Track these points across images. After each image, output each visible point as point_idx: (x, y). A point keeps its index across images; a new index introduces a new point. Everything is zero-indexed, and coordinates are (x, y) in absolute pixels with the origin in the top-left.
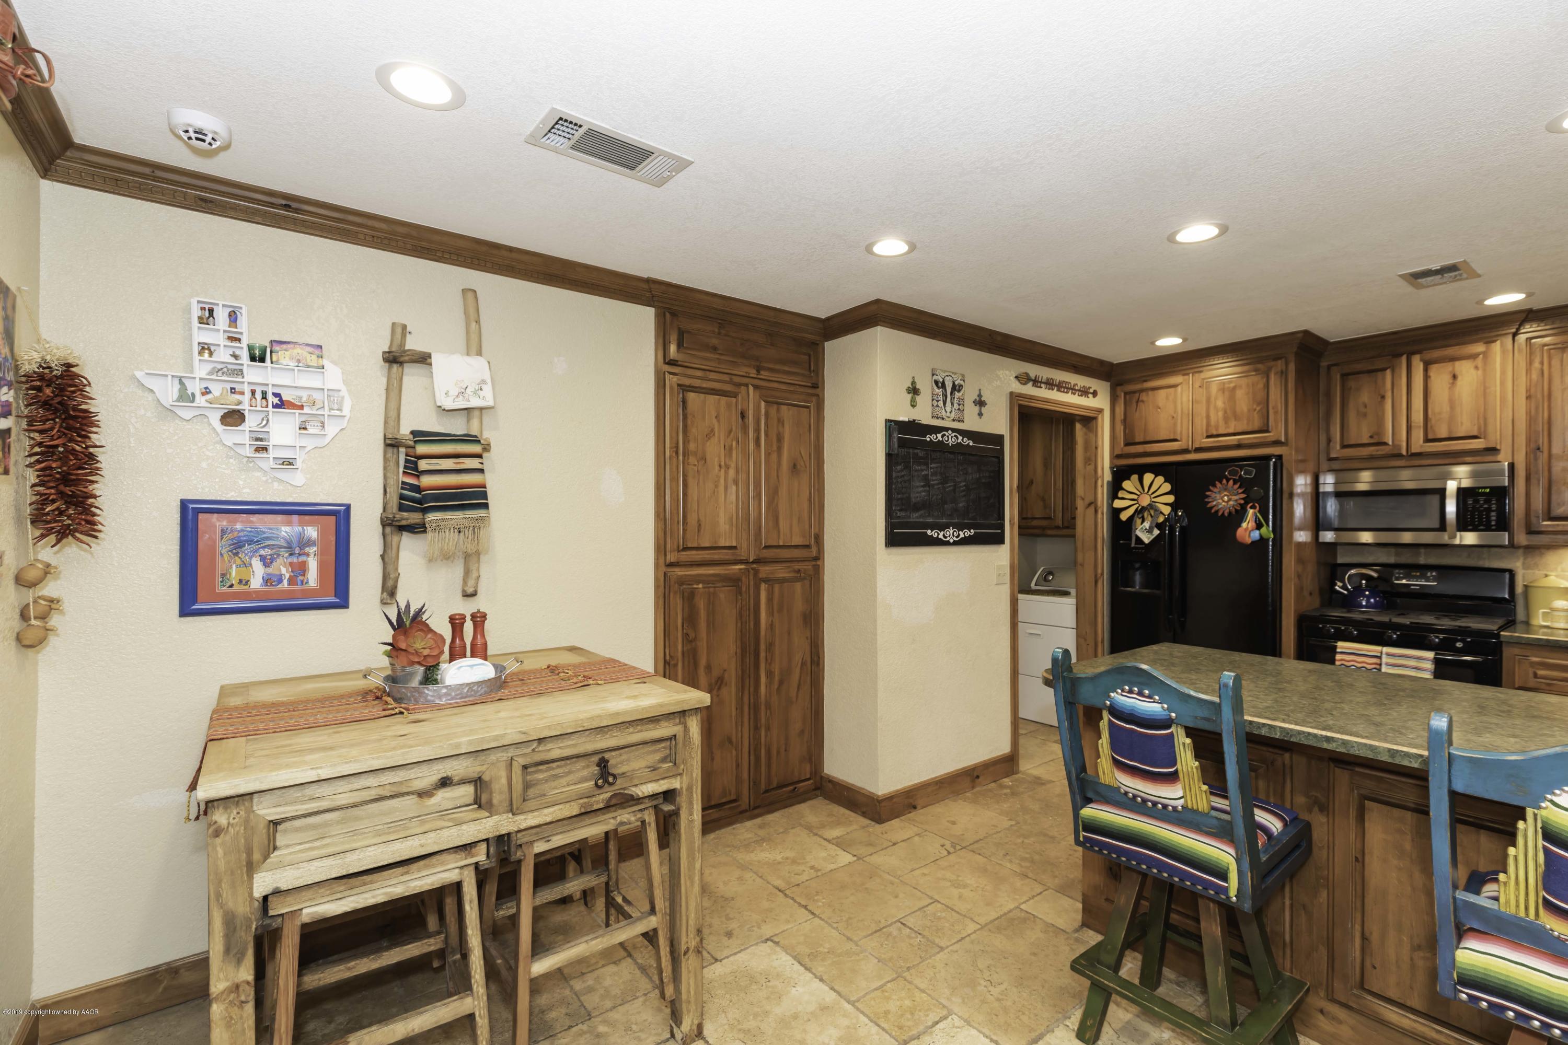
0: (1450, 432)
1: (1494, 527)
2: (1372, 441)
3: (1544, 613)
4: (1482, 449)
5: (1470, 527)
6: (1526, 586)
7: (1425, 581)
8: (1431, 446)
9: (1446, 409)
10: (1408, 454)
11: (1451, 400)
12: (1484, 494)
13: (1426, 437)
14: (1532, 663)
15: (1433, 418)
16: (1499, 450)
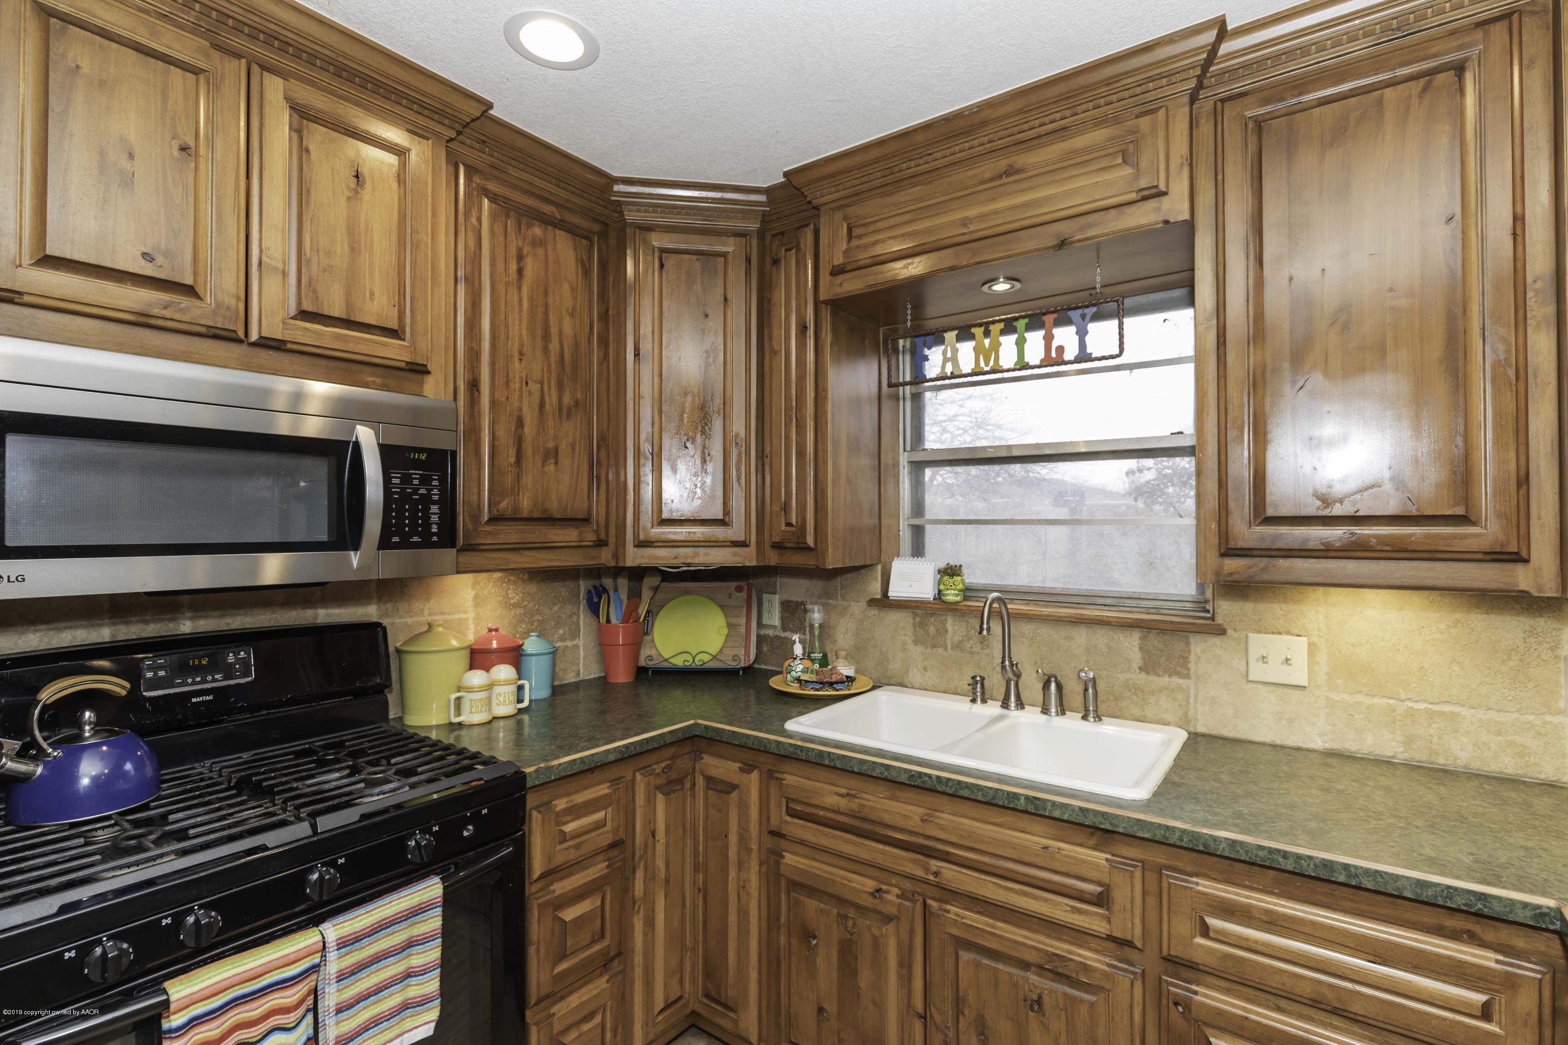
0: (349, 305)
1: (435, 539)
2: (148, 270)
3: (458, 699)
4: (403, 365)
5: (396, 539)
6: (398, 651)
7: (226, 678)
8: (307, 329)
9: (342, 248)
10: (254, 336)
11: (352, 231)
12: (417, 464)
13: (299, 303)
14: (558, 815)
15: (315, 260)
16: (429, 373)
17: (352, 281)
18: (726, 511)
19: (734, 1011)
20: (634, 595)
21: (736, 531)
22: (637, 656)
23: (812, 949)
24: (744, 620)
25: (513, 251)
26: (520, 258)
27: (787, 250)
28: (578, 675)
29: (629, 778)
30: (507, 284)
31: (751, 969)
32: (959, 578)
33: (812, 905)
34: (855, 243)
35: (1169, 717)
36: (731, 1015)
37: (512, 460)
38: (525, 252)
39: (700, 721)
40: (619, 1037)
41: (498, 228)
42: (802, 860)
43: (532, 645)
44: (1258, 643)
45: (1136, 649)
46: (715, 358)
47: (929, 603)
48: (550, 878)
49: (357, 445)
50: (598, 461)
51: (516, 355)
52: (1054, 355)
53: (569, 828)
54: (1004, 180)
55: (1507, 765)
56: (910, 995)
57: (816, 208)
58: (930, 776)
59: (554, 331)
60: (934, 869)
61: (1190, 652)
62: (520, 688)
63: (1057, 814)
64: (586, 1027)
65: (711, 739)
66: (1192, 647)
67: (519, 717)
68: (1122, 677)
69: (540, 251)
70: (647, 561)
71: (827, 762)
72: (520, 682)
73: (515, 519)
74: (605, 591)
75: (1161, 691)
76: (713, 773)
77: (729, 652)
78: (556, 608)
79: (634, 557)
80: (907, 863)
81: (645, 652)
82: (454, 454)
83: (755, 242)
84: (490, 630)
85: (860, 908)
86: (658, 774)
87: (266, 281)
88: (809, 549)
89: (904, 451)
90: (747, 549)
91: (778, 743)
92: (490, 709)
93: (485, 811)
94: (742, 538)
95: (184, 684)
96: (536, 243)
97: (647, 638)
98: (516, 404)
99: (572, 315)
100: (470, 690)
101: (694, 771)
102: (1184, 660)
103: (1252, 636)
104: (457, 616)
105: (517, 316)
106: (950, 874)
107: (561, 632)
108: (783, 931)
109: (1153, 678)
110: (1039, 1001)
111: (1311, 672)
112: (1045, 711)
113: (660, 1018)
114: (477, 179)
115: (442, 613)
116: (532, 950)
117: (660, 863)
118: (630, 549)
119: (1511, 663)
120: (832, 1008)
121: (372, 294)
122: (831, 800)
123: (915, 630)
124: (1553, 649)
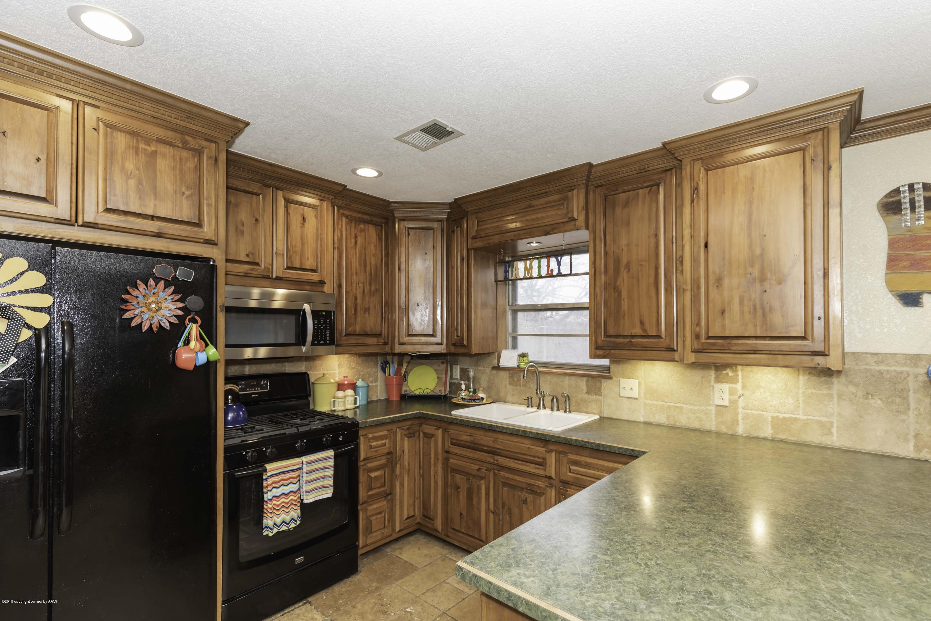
0: (301, 263)
1: (328, 342)
2: (247, 260)
3: (334, 401)
4: (317, 281)
5: (316, 342)
6: (313, 383)
7: (261, 389)
8: (289, 273)
9: (299, 244)
10: (274, 277)
11: (302, 238)
12: (322, 316)
13: (287, 264)
14: (369, 439)
15: (291, 249)
16: (325, 283)
17: (302, 255)
18: (434, 330)
19: (432, 520)
20: (400, 364)
21: (438, 339)
22: (401, 390)
23: (458, 492)
24: (444, 376)
25: (353, 235)
26: (356, 237)
27: (457, 227)
28: (378, 397)
29: (394, 430)
30: (351, 248)
31: (438, 504)
32: (526, 358)
33: (458, 477)
34: (480, 228)
35: (595, 411)
36: (432, 522)
37: (353, 313)
38: (358, 235)
39: (421, 411)
40: (390, 524)
41: (348, 228)
42: (455, 461)
43: (359, 383)
44: (624, 382)
45: (585, 385)
46: (429, 270)
47: (515, 368)
48: (367, 461)
49: (304, 311)
50: (384, 312)
51: (355, 273)
52: (550, 273)
53: (373, 444)
54: (528, 209)
55: (696, 425)
56: (489, 504)
57: (467, 212)
58: (494, 426)
59: (368, 263)
60: (496, 459)
61: (602, 386)
62: (356, 399)
63: (530, 436)
64: (378, 516)
65: (425, 418)
66: (603, 384)
67: (355, 410)
68: (580, 396)
69: (363, 234)
70: (403, 351)
71: (463, 423)
72: (356, 397)
73: (354, 334)
74: (388, 363)
75: (593, 401)
76: (426, 431)
77: (438, 389)
78: (369, 370)
79: (398, 349)
80: (488, 458)
81: (404, 389)
82: (334, 312)
83: (445, 223)
84: (345, 377)
85: (473, 475)
86: (405, 430)
87: (278, 258)
88: (465, 346)
89: (508, 305)
90: (442, 346)
91: (447, 417)
92: (345, 406)
93: (346, 432)
94: (440, 342)
95: (250, 390)
96: (362, 231)
97: (405, 383)
98: (355, 292)
99: (375, 256)
100: (338, 398)
101: (419, 431)
102: (600, 389)
103: (621, 379)
104: (332, 372)
105: (355, 259)
106: (502, 461)
107: (371, 379)
108: (449, 487)
109: (590, 396)
110: (526, 500)
111: (639, 393)
112: (552, 409)
113: (406, 521)
114: (341, 211)
115: (327, 370)
116: (360, 485)
117: (406, 463)
118: (397, 346)
119: (698, 388)
120: (464, 513)
121: (308, 258)
122: (465, 438)
123: (509, 379)
124: (709, 383)
